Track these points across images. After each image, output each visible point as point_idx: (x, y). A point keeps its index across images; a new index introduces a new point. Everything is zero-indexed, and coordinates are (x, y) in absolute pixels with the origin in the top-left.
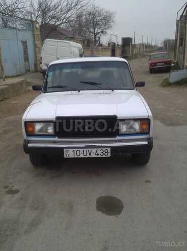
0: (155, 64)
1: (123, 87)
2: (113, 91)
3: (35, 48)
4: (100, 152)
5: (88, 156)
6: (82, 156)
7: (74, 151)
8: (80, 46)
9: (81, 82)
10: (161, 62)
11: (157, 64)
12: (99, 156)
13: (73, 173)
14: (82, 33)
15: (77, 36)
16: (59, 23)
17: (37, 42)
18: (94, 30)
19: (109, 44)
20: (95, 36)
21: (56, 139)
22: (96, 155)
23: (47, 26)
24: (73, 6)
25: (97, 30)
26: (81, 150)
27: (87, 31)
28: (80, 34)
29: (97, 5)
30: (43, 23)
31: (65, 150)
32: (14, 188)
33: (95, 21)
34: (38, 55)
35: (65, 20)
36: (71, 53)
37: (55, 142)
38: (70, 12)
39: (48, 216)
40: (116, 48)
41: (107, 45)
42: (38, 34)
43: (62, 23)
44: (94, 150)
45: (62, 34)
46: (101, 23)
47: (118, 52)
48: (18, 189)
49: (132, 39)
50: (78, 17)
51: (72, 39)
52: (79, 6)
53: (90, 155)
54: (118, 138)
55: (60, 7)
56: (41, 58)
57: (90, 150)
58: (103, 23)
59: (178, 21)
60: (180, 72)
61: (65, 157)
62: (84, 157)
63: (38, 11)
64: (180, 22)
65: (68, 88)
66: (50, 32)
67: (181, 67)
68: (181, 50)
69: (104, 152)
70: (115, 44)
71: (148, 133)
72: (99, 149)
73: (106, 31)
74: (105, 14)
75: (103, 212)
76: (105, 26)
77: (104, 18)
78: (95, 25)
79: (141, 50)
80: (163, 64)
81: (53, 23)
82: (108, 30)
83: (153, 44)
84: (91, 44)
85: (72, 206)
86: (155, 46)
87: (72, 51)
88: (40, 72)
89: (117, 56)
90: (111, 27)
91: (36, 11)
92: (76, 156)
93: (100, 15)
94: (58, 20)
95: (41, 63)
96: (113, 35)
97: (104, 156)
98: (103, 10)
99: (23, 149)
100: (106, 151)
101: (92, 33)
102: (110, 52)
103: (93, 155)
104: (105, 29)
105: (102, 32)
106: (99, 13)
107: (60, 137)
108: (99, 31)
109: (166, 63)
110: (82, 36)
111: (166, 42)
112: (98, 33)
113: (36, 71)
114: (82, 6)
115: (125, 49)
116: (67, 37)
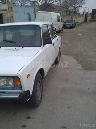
16: (51, 2)
20: (75, 9)
70: (87, 13)
76: (81, 3)
78: (76, 2)
82: (83, 5)
90: (85, 3)
96: (86, 8)
101: (73, 7)
112: (77, 7)
115: (94, 15)
116: (56, 10)
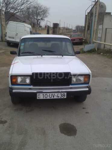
0: (74, 40)
1: (68, 54)
2: (63, 56)
3: (2, 26)
4: (60, 95)
5: (52, 98)
6: (48, 98)
7: (43, 95)
8: (30, 26)
9: (43, 50)
10: (77, 39)
11: (75, 40)
12: (59, 98)
13: (40, 108)
14: (30, 19)
15: (27, 21)
16: (16, 12)
17: (3, 23)
18: (37, 17)
19: (46, 26)
20: (38, 21)
21: (32, 87)
22: (57, 97)
23: (9, 13)
24: (25, 2)
25: (39, 18)
26: (48, 94)
27: (33, 17)
28: (28, 19)
29: (39, 3)
30: (6, 11)
31: (37, 94)
32: (3, 120)
33: (38, 12)
34: (3, 31)
35: (20, 10)
36: (25, 30)
37: (30, 89)
38: (24, 5)
39: (30, 138)
40: (50, 29)
41: (44, 27)
42: (4, 17)
43: (18, 12)
44: (56, 94)
45: (18, 19)
46: (41, 13)
47: (51, 31)
48: (6, 120)
49: (59, 24)
50: (28, 9)
51: (24, 22)
52: (29, 2)
53: (53, 97)
54: (71, 86)
55: (17, 2)
56: (6, 33)
57: (54, 94)
58: (42, 14)
59: (86, 16)
60: (90, 45)
61: (37, 98)
62: (45, 98)
63: (3, 4)
64: (88, 16)
65: (35, 54)
66: (11, 17)
67: (89, 42)
68: (88, 33)
69: (62, 95)
70: (49, 26)
71: (88, 83)
72: (59, 94)
73: (44, 18)
74: (43, 8)
75: (65, 134)
76: (43, 15)
77: (43, 11)
78: (38, 14)
79: (64, 31)
80: (79, 40)
81: (13, 12)
82: (45, 18)
83: (70, 28)
84: (35, 26)
85: (45, 131)
86: (71, 29)
87: (26, 30)
88: (5, 41)
89: (50, 34)
90: (47, 17)
91: (1, 3)
92: (44, 98)
93: (40, 9)
94: (16, 10)
95: (6, 36)
96: (48, 21)
97: (62, 98)
98: (42, 5)
99: (9, 94)
100: (64, 95)
101: (36, 19)
102: (46, 31)
103: (55, 97)
104: (44, 17)
105: (42, 19)
106: (40, 7)
107: (34, 85)
108: (40, 18)
109: (80, 39)
110: (30, 21)
111: (78, 27)
112: (39, 20)
113: (2, 41)
114: (31, 3)
115: (55, 30)
116: (21, 21)
